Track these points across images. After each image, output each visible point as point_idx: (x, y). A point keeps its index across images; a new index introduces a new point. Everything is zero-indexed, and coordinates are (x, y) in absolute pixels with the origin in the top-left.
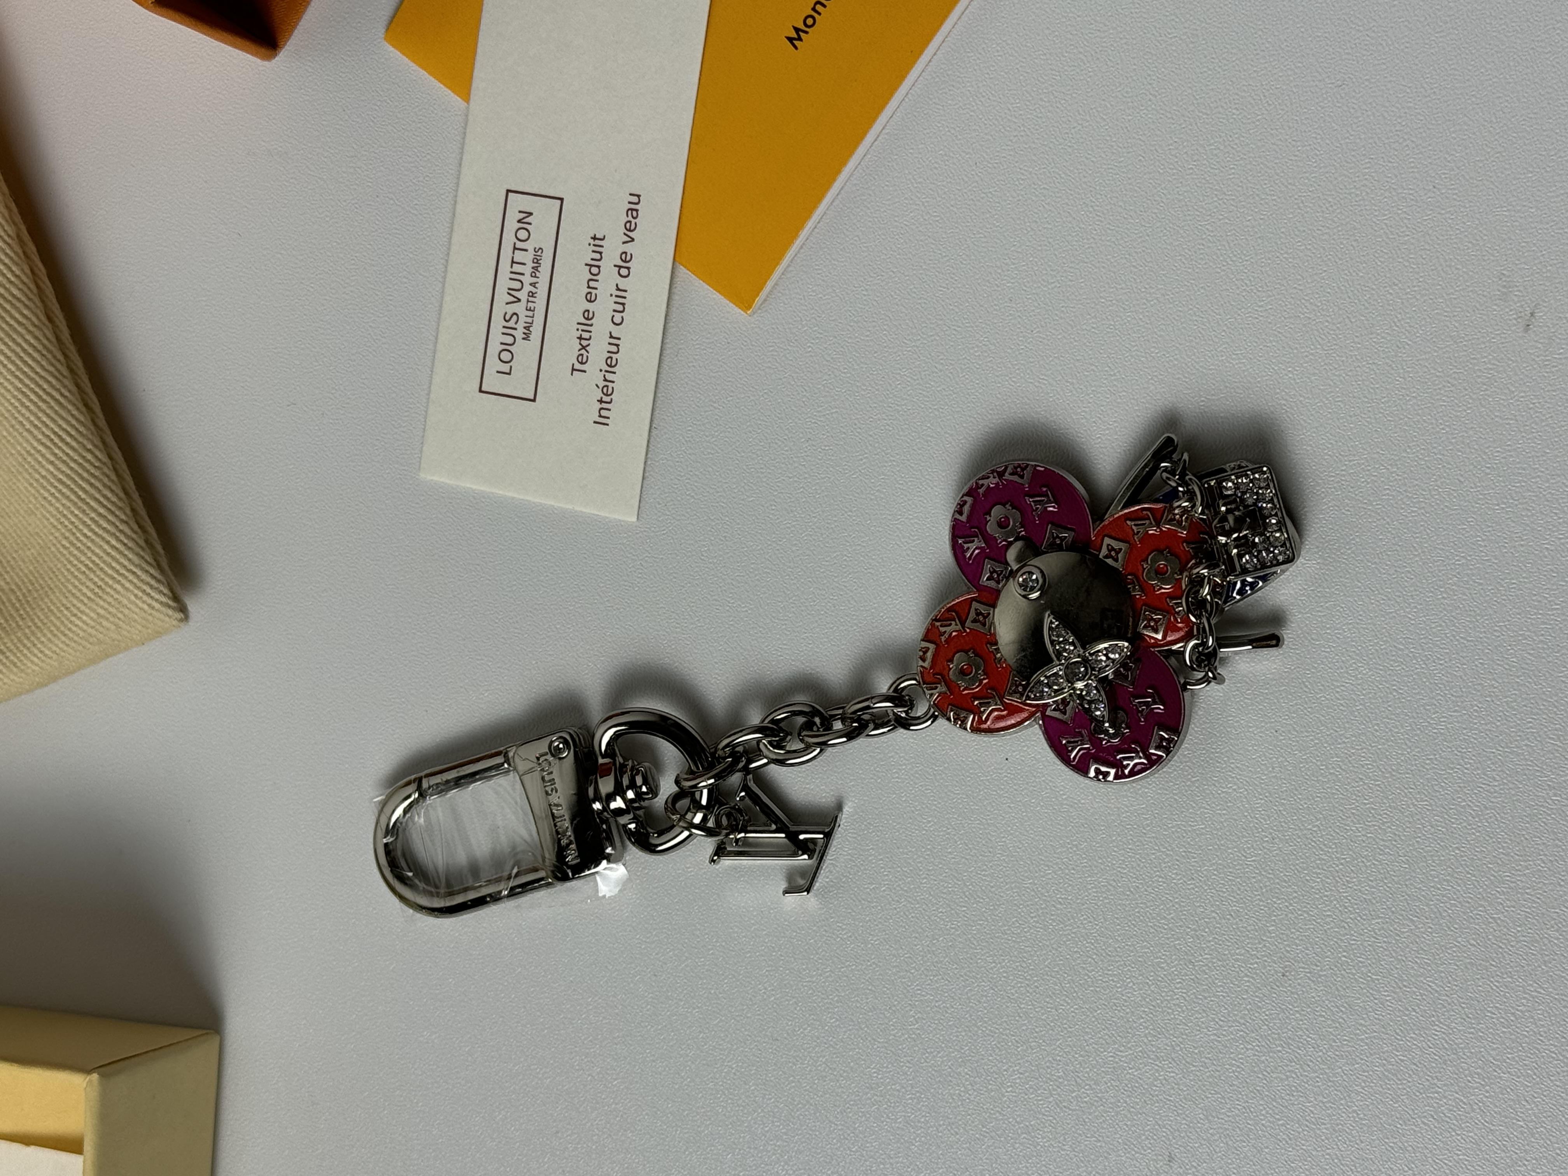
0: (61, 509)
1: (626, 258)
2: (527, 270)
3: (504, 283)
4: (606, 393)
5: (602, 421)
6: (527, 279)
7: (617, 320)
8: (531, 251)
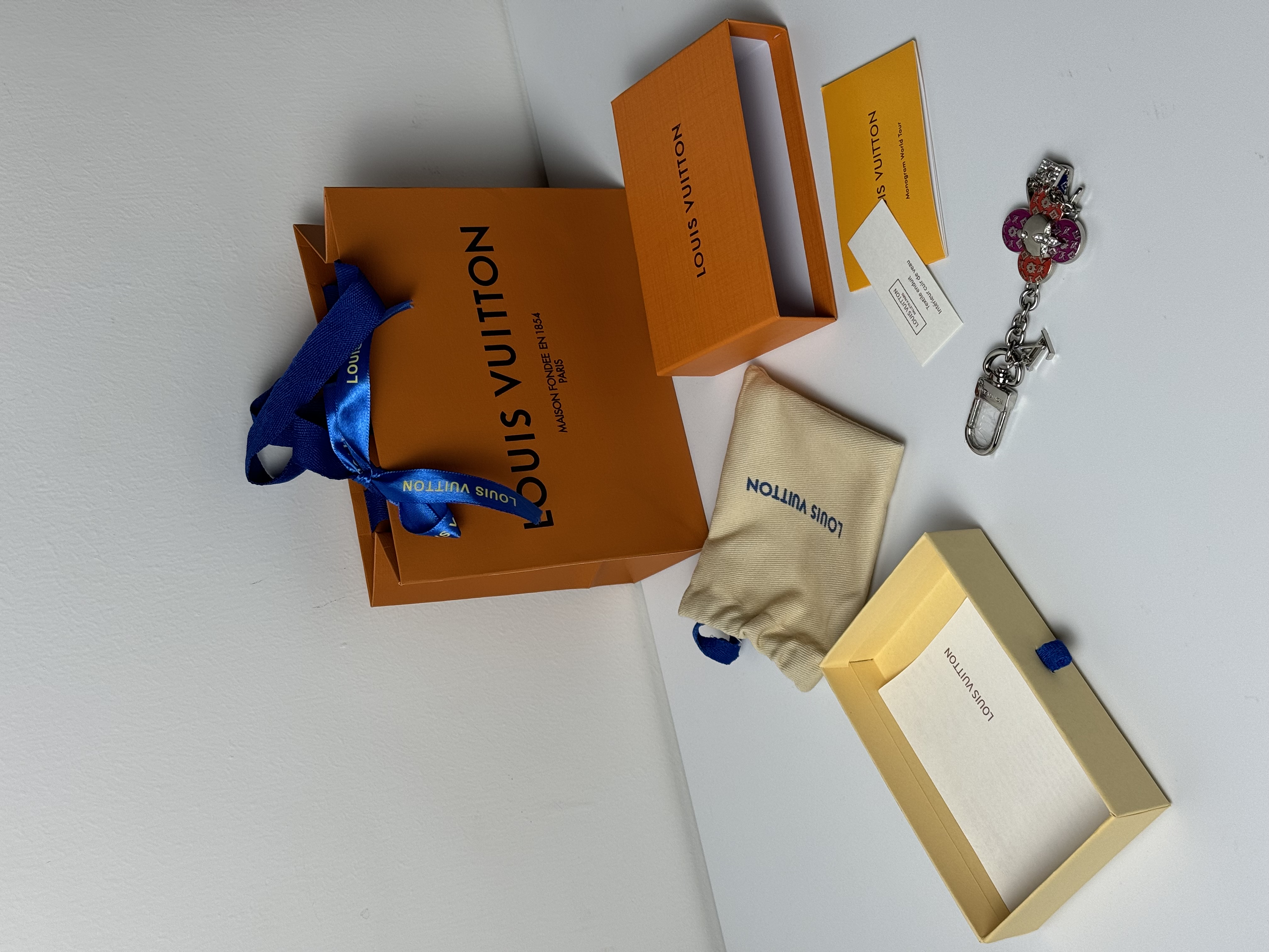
1: (916, 275)
2: (904, 301)
3: (902, 308)
4: (936, 305)
5: (940, 312)
6: (906, 302)
7: (925, 288)
8: (902, 297)
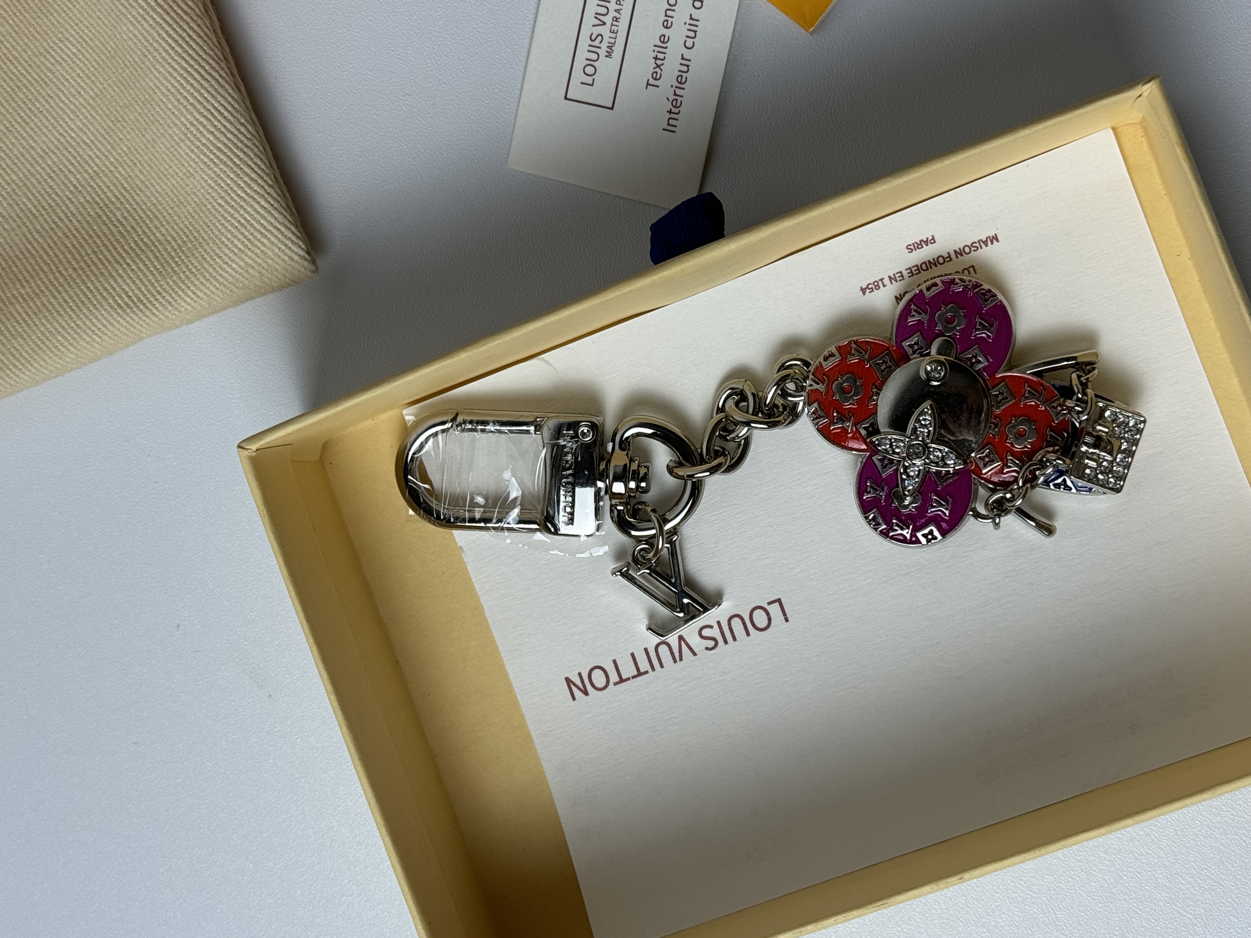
0: (218, 172)
